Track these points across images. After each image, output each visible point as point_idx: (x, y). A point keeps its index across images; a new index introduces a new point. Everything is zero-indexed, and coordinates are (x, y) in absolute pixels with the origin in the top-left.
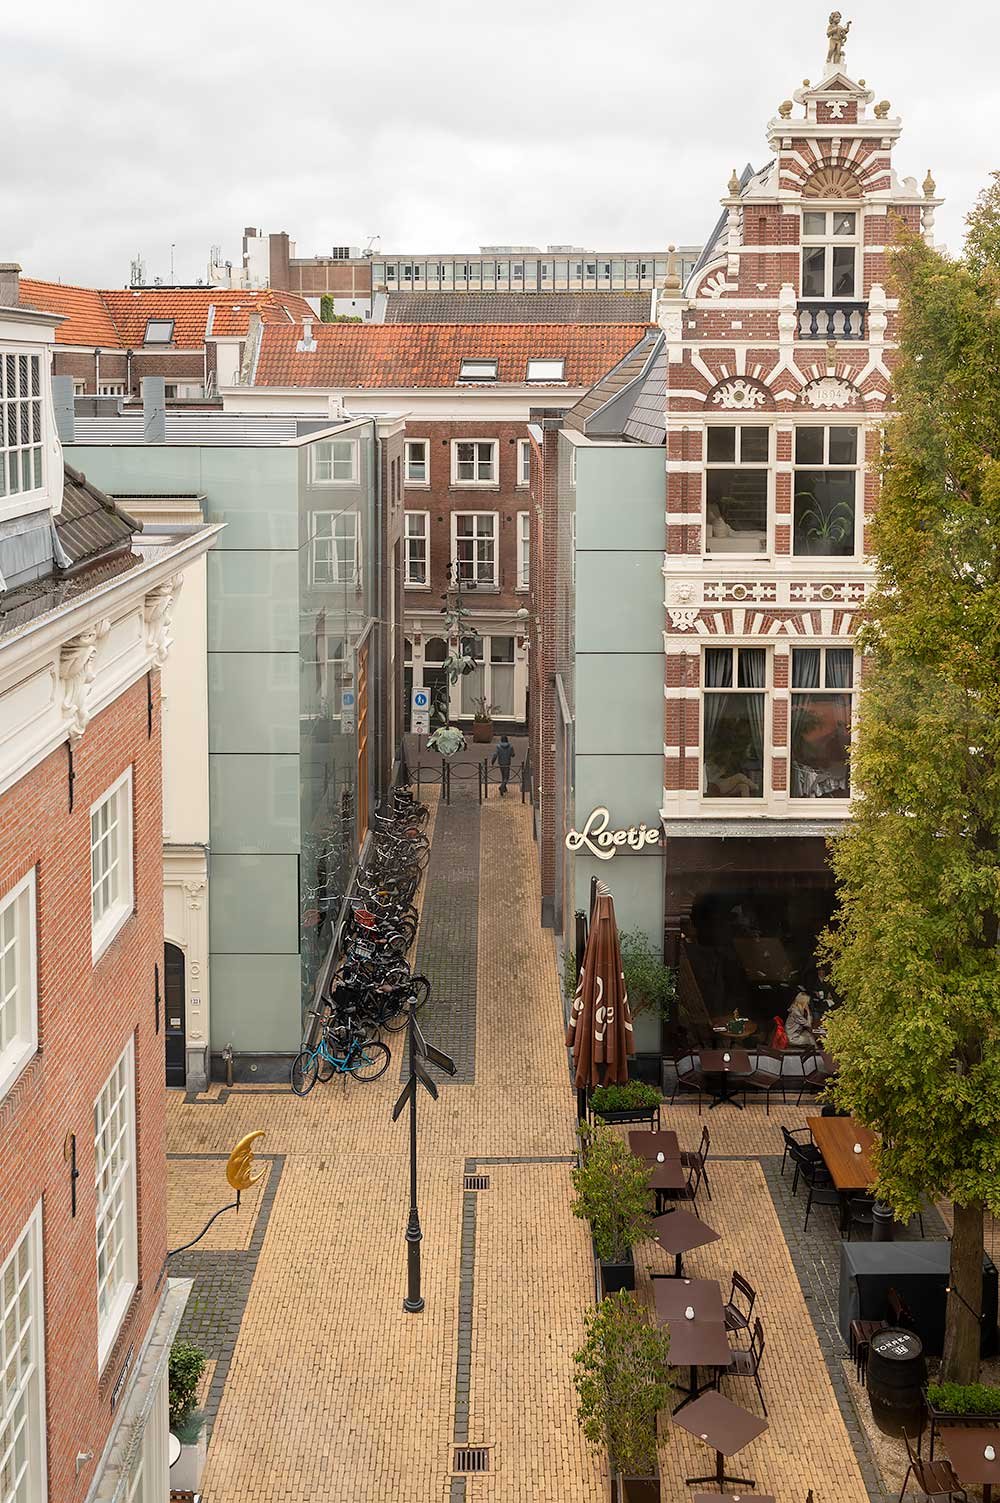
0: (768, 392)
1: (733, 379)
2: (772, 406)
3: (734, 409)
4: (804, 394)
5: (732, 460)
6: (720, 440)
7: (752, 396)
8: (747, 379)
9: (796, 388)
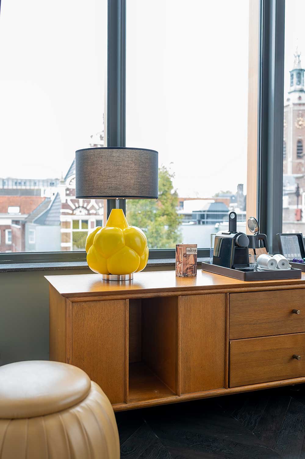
0: (88, 210)
1: (79, 207)
2: (89, 214)
3: (79, 215)
4: (97, 211)
5: (78, 228)
6: (76, 223)
7: (84, 212)
8: (83, 207)
9: (96, 209)
